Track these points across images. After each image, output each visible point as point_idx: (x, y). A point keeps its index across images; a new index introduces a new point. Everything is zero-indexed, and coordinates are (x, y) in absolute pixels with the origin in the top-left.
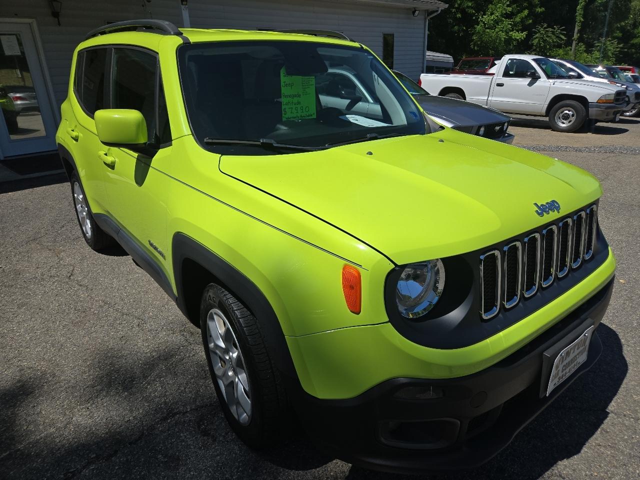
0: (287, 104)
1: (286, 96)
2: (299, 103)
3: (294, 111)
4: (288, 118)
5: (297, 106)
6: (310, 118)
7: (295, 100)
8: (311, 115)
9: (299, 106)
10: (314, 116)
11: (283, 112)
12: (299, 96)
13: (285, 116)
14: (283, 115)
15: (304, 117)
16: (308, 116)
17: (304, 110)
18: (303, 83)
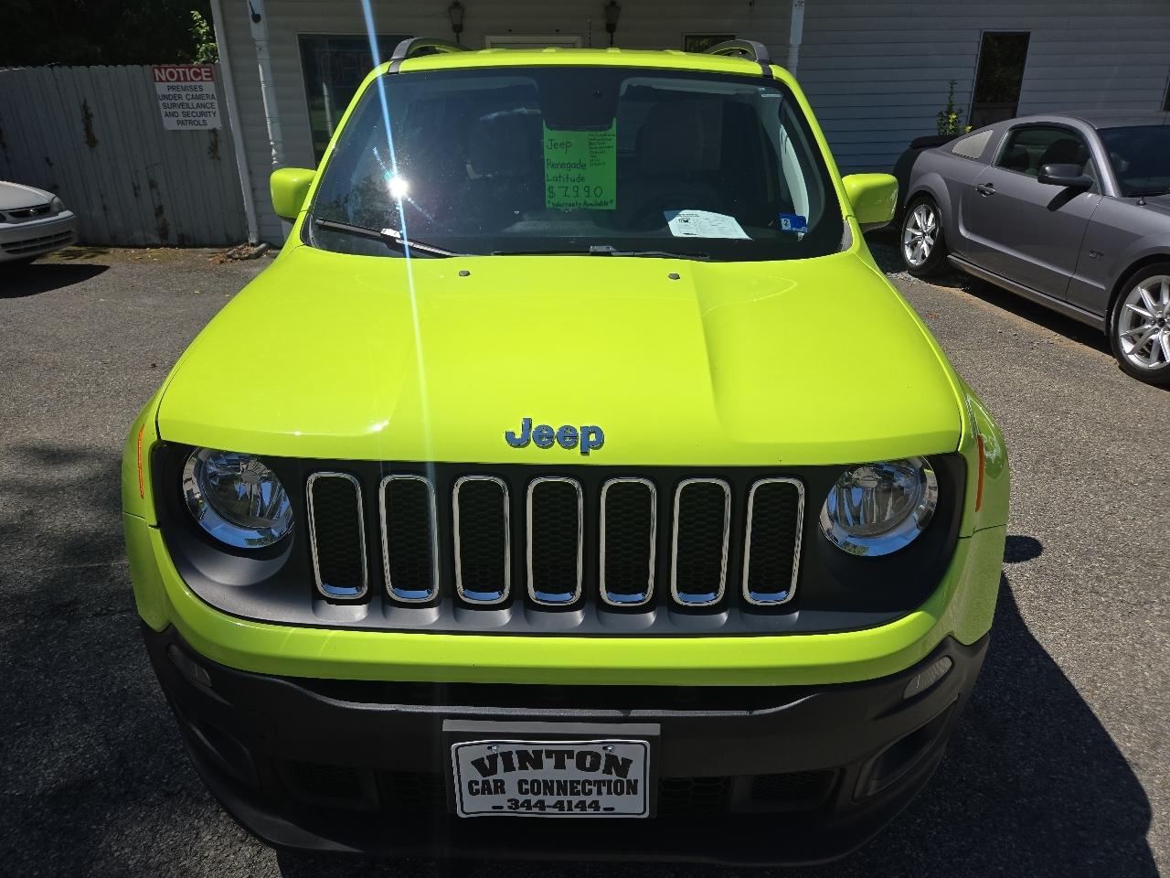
0: (556, 179)
1: (554, 166)
2: (582, 179)
3: (570, 192)
4: (558, 205)
5: (576, 184)
6: (604, 208)
7: (574, 173)
8: (606, 204)
9: (582, 185)
10: (613, 206)
11: (547, 193)
12: (583, 166)
13: (552, 200)
14: (547, 199)
15: (591, 205)
16: (599, 205)
17: (592, 193)
18: (590, 144)
